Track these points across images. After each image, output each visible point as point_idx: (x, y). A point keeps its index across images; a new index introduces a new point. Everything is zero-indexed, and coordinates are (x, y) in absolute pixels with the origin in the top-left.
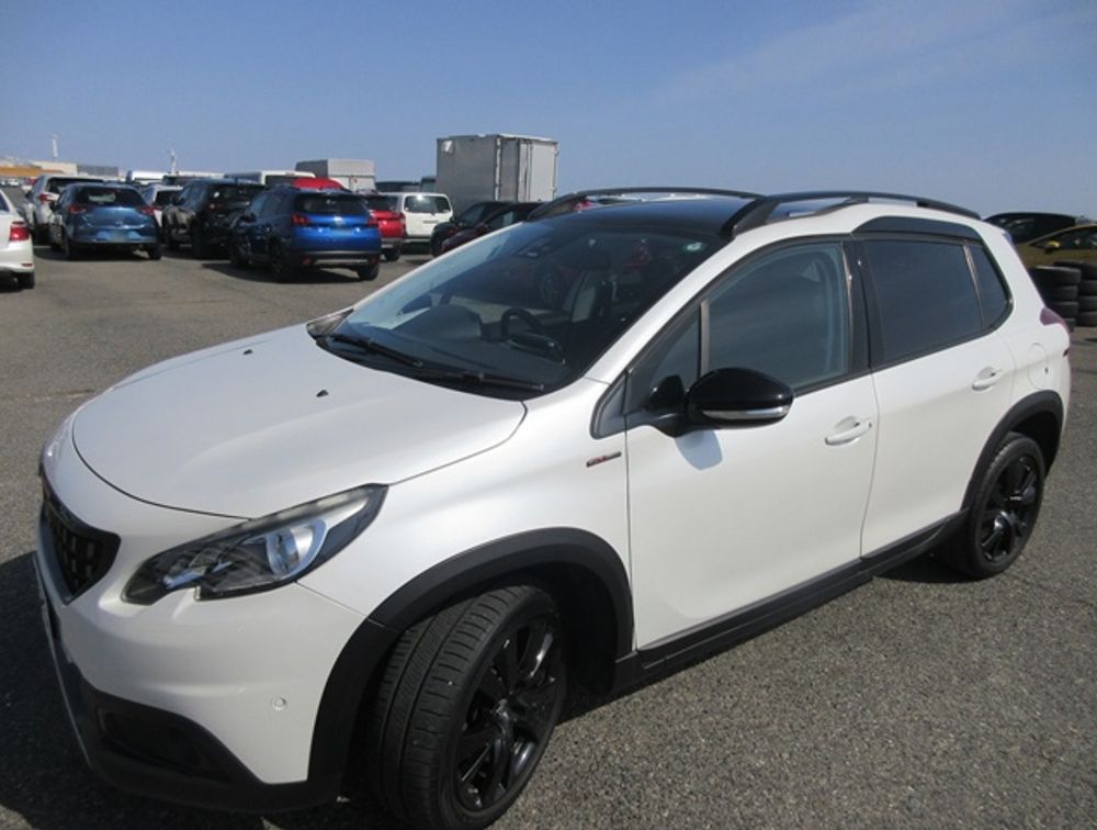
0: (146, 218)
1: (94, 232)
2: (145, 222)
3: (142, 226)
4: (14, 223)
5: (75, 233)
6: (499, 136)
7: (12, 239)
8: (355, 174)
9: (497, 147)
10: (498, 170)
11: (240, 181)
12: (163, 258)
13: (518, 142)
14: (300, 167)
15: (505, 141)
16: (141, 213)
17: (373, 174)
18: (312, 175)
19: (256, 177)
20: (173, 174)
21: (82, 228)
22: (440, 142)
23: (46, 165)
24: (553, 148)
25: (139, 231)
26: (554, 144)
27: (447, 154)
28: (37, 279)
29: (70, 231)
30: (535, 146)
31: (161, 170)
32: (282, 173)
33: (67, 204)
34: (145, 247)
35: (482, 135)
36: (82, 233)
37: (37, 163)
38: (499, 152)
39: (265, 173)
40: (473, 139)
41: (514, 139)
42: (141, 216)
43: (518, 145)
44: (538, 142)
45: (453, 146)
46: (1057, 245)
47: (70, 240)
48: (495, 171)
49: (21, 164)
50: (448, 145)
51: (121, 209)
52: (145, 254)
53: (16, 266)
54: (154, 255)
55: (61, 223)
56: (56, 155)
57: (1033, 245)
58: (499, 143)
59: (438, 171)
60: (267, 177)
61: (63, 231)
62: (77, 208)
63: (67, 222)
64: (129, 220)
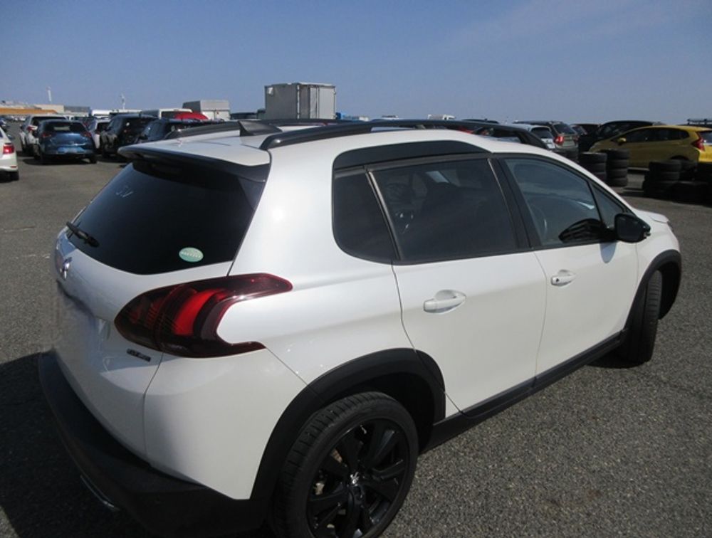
0: (87, 139)
1: (56, 148)
2: (86, 141)
3: (84, 144)
4: (6, 144)
5: (46, 149)
6: (298, 84)
7: (4, 153)
8: (217, 109)
9: (297, 91)
10: (298, 104)
11: (143, 116)
12: (98, 163)
13: (308, 87)
14: (185, 106)
15: (302, 87)
16: (84, 136)
17: (228, 109)
18: (190, 111)
19: (155, 113)
20: (115, 112)
21: (49, 146)
22: (266, 88)
23: (44, 107)
24: (332, 90)
25: (83, 147)
26: (333, 87)
27: (270, 95)
28: (20, 175)
29: (43, 148)
30: (321, 89)
31: (108, 109)
32: (172, 110)
33: (41, 132)
34: (87, 156)
35: (290, 84)
36: (49, 149)
37: (38, 106)
38: (299, 93)
39: (161, 110)
40: (284, 86)
41: (306, 86)
42: (84, 138)
43: (309, 89)
44: (323, 86)
45: (274, 91)
46: (624, 140)
47: (43, 154)
48: (297, 105)
49: (29, 106)
50: (270, 90)
51: (72, 134)
52: (87, 160)
53: (7, 168)
54: (93, 161)
55: (38, 143)
56: (50, 100)
57: (612, 140)
58: (298, 88)
59: (266, 106)
60: (163, 113)
61: (39, 148)
62: (46, 135)
63: (41, 142)
64: (78, 141)
